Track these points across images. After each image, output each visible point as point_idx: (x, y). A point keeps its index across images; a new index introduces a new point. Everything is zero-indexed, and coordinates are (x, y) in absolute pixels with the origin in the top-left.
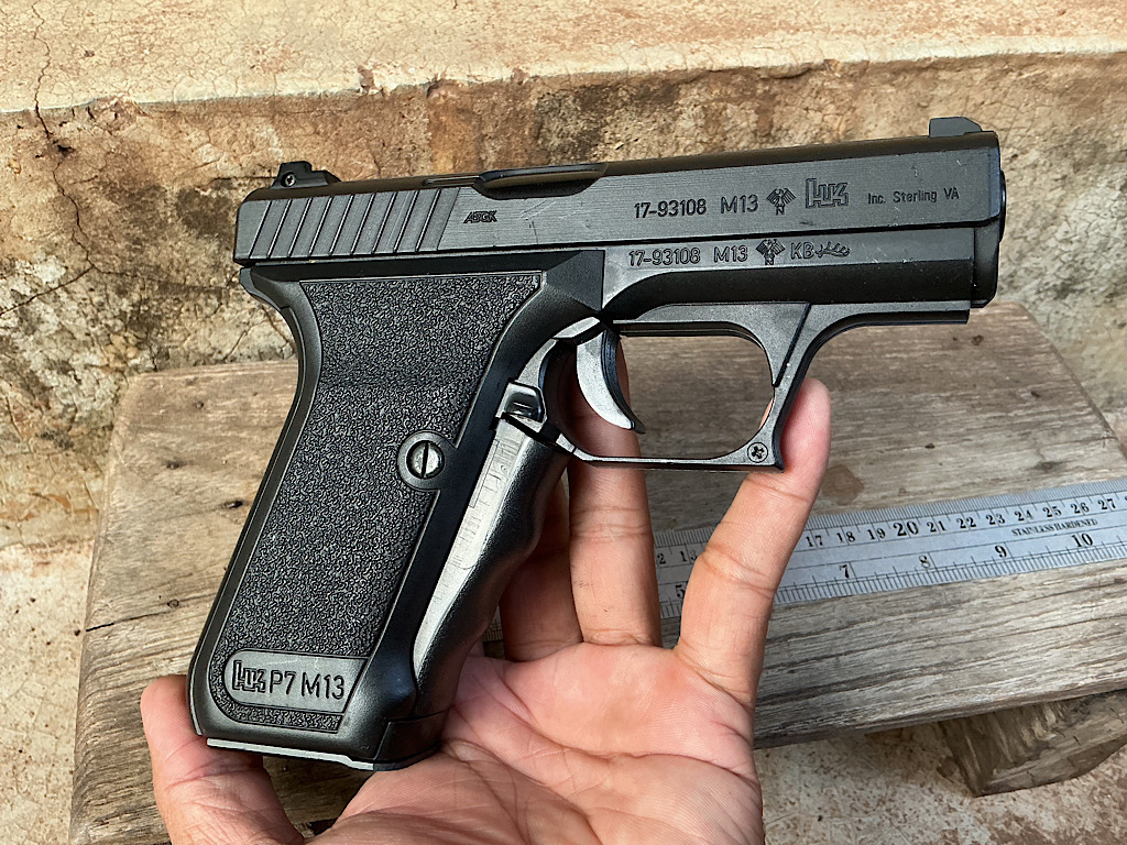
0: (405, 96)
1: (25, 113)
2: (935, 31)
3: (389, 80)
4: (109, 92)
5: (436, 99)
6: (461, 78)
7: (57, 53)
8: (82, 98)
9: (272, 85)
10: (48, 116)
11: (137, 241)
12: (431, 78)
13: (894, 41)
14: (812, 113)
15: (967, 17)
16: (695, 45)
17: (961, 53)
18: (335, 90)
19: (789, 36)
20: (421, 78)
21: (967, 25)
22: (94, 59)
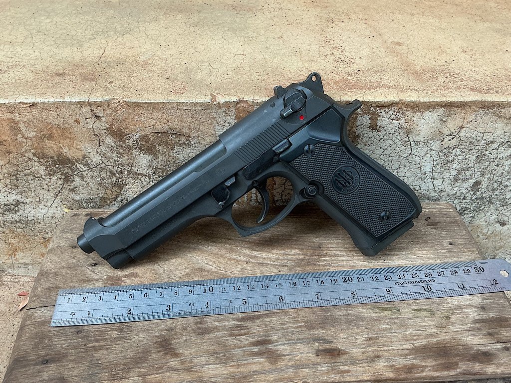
0: (227, 105)
1: (84, 102)
2: (450, 90)
3: (221, 99)
4: (117, 96)
5: (239, 107)
6: (250, 99)
7: (100, 81)
8: (106, 98)
9: (178, 98)
10: (93, 104)
11: (121, 154)
12: (238, 99)
13: (431, 93)
14: (394, 121)
15: (465, 85)
16: (346, 92)
17: (460, 99)
18: (201, 102)
19: (386, 90)
20: (234, 99)
21: (465, 89)
22: (113, 84)
